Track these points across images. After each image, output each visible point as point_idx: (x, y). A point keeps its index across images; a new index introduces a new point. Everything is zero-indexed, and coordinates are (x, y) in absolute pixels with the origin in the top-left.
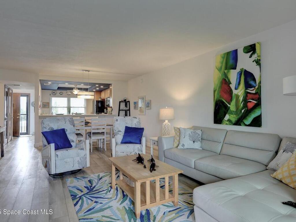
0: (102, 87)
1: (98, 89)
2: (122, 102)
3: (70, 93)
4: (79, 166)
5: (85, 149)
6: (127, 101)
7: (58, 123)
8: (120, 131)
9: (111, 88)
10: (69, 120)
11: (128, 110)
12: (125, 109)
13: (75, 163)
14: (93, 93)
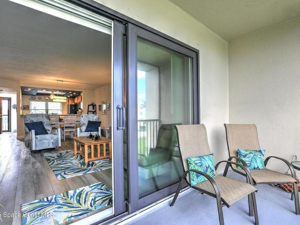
0: (75, 94)
1: (71, 95)
2: (90, 105)
3: (48, 98)
4: (53, 146)
5: (57, 135)
6: (94, 104)
7: (37, 117)
8: (85, 124)
9: (82, 95)
10: (46, 116)
11: (95, 111)
12: (92, 110)
13: (50, 143)
14: (66, 98)
